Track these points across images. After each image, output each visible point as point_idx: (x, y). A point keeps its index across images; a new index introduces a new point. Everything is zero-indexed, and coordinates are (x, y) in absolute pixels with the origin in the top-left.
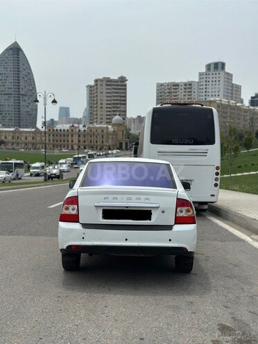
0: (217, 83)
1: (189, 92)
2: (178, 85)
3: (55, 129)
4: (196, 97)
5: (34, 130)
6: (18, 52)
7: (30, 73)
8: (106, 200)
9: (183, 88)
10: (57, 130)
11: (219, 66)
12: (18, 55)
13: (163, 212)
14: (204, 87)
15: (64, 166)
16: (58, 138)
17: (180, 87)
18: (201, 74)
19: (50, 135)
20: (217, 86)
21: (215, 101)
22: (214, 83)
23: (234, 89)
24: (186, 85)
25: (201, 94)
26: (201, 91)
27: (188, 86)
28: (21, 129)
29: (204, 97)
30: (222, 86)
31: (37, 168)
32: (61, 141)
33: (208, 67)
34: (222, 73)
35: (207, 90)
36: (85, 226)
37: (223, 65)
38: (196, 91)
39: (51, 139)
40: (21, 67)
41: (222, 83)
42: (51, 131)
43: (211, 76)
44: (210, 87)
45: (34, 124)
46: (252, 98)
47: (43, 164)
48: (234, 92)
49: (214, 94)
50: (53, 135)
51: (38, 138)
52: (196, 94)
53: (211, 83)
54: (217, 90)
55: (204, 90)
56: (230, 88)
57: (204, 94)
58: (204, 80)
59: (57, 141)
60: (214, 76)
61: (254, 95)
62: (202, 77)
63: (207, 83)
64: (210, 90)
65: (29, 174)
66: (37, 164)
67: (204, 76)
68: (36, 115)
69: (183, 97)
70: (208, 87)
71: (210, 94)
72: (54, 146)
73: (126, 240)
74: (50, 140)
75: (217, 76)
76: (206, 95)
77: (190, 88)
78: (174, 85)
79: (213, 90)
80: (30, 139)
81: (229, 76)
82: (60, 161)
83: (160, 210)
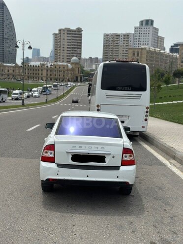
0: (147, 35)
1: (127, 41)
2: (119, 36)
3: (30, 65)
4: (132, 45)
5: (14, 65)
6: (3, 6)
7: (11, 23)
8: (74, 148)
9: (122, 38)
10: (31, 66)
11: (149, 23)
12: (3, 8)
13: (113, 157)
14: (138, 38)
15: (36, 93)
16: (31, 72)
17: (121, 37)
18: (136, 28)
19: (25, 69)
20: (147, 37)
21: (145, 49)
22: (145, 35)
23: (160, 40)
24: (125, 36)
25: (135, 43)
26: (136, 40)
27: (126, 37)
28: (5, 64)
29: (137, 45)
30: (150, 37)
31: (17, 94)
32: (33, 74)
33: (142, 23)
34: (151, 28)
35: (140, 40)
36: (59, 165)
37: (152, 22)
38: (132, 40)
39: (27, 73)
40: (5, 18)
41: (151, 35)
42: (27, 66)
43: (143, 30)
44: (142, 38)
45: (14, 61)
46: (172, 46)
47: (21, 91)
48: (159, 42)
49: (144, 43)
50: (28, 70)
51: (17, 71)
52: (132, 43)
53: (143, 35)
54: (147, 40)
55: (138, 40)
56: (157, 39)
57: (137, 43)
58: (138, 32)
59: (31, 74)
60: (145, 30)
61: (173, 45)
62: (137, 30)
63: (140, 35)
64: (142, 40)
65: (11, 98)
66: (17, 91)
67: (139, 29)
68: (16, 54)
69: (122, 44)
70: (140, 37)
71: (142, 43)
72: (28, 77)
73: (88, 176)
74: (25, 73)
75: (148, 30)
76: (139, 44)
77: (128, 38)
78: (117, 36)
79: (144, 40)
80: (11, 72)
81: (156, 30)
82: (33, 89)
83: (111, 156)
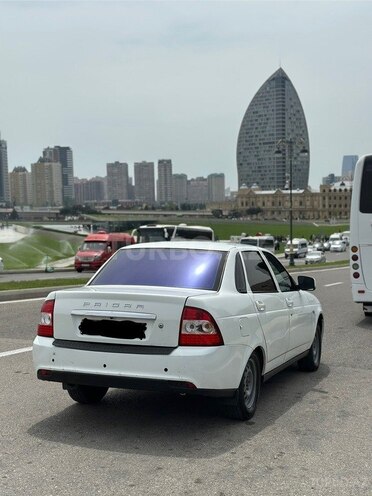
3: (332, 188)
5: (301, 191)
6: (283, 82)
7: (299, 112)
8: (86, 307)
10: (335, 190)
12: (284, 86)
13: (161, 327)
15: (338, 242)
16: (337, 202)
19: (324, 198)
31: (295, 246)
32: (340, 206)
39: (327, 204)
40: (288, 103)
42: (327, 191)
45: (302, 180)
47: (304, 240)
50: (330, 198)
51: (308, 203)
59: (335, 206)
65: (283, 255)
66: (296, 241)
68: (308, 169)
72: (330, 213)
73: (105, 366)
74: (324, 206)
80: (296, 204)
82: (332, 236)
83: (157, 323)
